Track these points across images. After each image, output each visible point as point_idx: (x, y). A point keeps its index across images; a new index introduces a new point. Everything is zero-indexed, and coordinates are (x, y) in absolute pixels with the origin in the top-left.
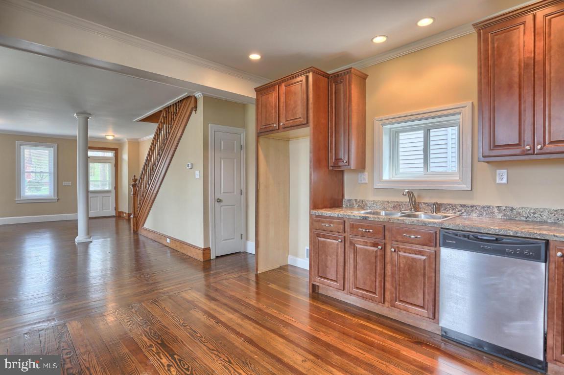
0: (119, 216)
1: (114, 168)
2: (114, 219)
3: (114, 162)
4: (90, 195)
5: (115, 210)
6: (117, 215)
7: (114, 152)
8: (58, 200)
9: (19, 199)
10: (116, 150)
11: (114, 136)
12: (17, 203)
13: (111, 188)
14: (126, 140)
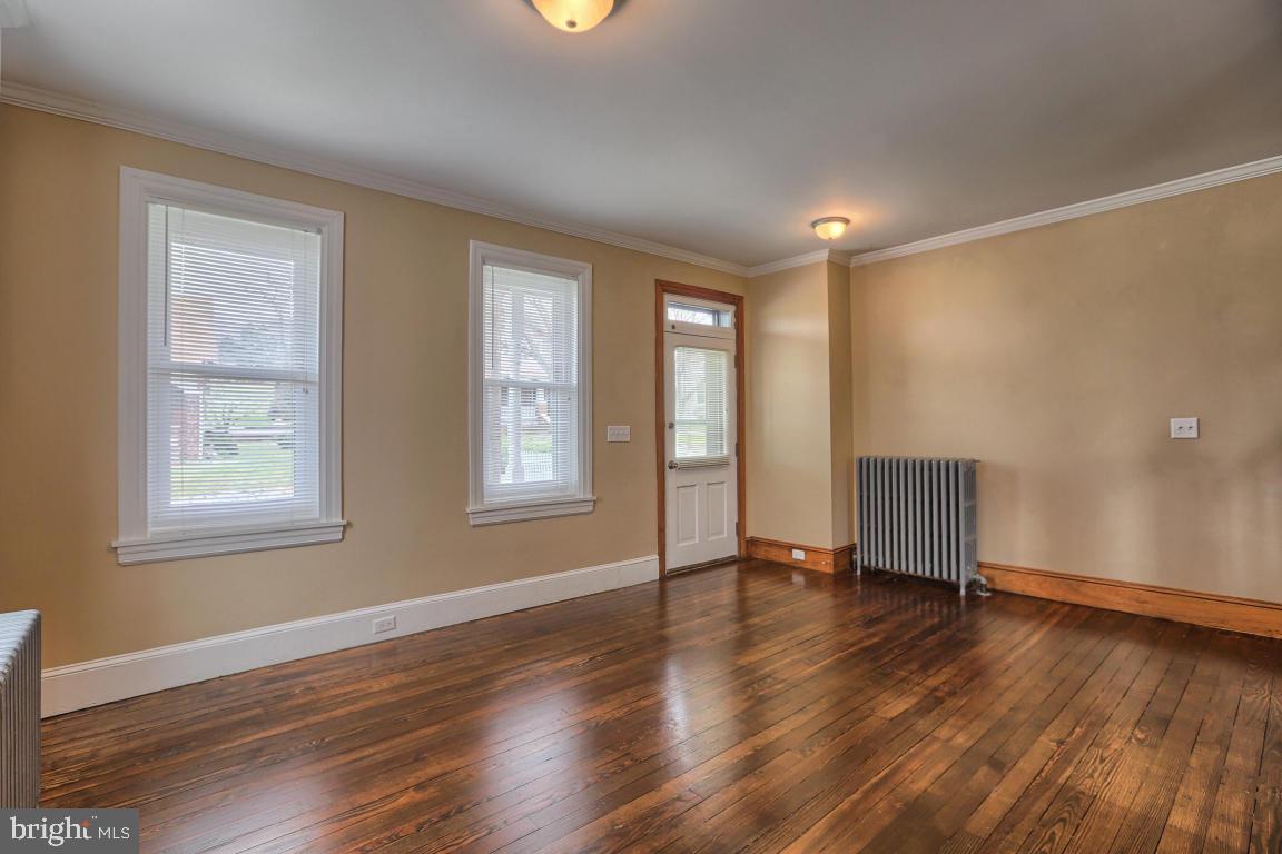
0: (752, 559)
1: (734, 371)
3: (732, 347)
5: (738, 533)
6: (743, 552)
7: (732, 308)
8: (595, 502)
9: (479, 507)
10: (735, 300)
11: (846, 221)
12: (474, 526)
13: (726, 450)
14: (824, 255)
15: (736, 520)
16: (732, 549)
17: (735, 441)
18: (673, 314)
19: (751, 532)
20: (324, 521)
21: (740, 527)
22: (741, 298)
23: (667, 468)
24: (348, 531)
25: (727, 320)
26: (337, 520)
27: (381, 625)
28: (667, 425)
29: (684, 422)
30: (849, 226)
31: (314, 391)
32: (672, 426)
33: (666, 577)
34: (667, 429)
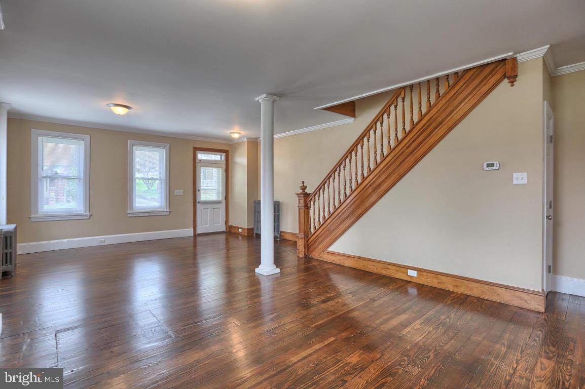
0: (230, 232)
1: (225, 174)
2: (223, 237)
3: (224, 166)
4: (199, 207)
5: (226, 224)
6: (228, 230)
7: (225, 154)
8: (170, 212)
9: (131, 212)
10: (226, 152)
11: (240, 133)
12: (130, 217)
13: (221, 198)
14: (245, 139)
15: (225, 220)
16: (224, 229)
17: (225, 195)
18: (201, 156)
19: (230, 224)
20: (85, 214)
21: (227, 222)
22: (228, 151)
23: (197, 203)
24: (91, 217)
25: (223, 157)
26: (88, 213)
27: (100, 241)
28: (197, 190)
29: (203, 189)
30: (241, 135)
31: (82, 181)
32: (199, 191)
33: (196, 235)
34: (197, 192)
